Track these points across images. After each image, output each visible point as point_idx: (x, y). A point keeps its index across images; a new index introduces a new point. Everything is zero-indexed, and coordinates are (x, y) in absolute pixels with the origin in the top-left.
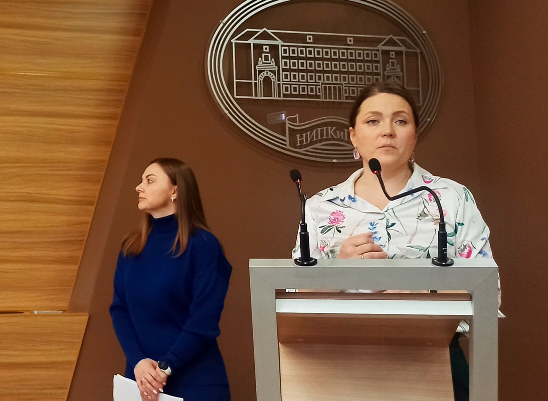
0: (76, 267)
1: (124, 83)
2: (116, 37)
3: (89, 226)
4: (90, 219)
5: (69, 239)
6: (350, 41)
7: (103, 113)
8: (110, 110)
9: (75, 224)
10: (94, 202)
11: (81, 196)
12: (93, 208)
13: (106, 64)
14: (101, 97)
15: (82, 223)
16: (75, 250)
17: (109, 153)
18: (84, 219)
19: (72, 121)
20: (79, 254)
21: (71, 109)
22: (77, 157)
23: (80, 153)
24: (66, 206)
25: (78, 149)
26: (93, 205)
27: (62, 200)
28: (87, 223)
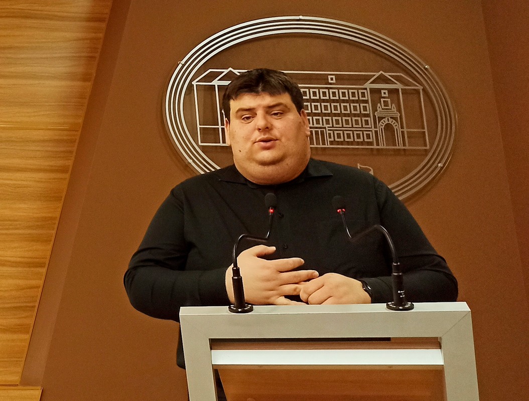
0: (28, 337)
1: (74, 133)
2: (63, 83)
3: (40, 290)
4: (41, 282)
5: (18, 305)
6: (332, 79)
7: (52, 166)
8: (60, 163)
9: (24, 289)
10: (45, 263)
11: (30, 258)
12: (44, 270)
13: (54, 112)
14: (49, 149)
15: (31, 288)
16: (25, 317)
17: (60, 210)
18: (33, 282)
19: (18, 175)
20: (31, 322)
21: (16, 162)
22: (25, 214)
23: (27, 210)
24: (14, 269)
25: (26, 206)
26: (44, 267)
27: (9, 261)
28: (38, 287)
